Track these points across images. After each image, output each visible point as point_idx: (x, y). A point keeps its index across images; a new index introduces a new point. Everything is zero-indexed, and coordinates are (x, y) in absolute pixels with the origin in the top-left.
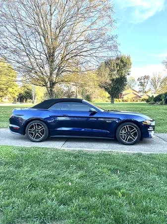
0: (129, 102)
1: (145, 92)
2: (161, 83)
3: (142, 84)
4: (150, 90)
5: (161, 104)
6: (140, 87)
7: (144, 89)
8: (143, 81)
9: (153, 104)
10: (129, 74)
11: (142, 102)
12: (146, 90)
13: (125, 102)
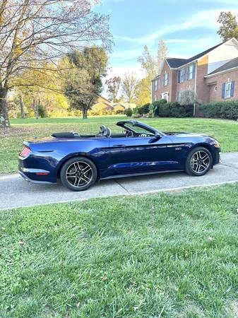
0: (101, 116)
1: (117, 101)
2: (136, 88)
3: (112, 90)
4: (122, 98)
5: (150, 117)
6: (109, 93)
7: (114, 97)
8: (112, 84)
9: (138, 117)
10: (105, 75)
11: (118, 115)
12: (118, 97)
13: (95, 116)
